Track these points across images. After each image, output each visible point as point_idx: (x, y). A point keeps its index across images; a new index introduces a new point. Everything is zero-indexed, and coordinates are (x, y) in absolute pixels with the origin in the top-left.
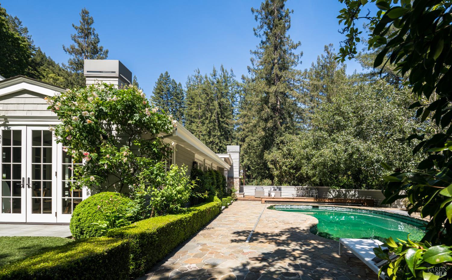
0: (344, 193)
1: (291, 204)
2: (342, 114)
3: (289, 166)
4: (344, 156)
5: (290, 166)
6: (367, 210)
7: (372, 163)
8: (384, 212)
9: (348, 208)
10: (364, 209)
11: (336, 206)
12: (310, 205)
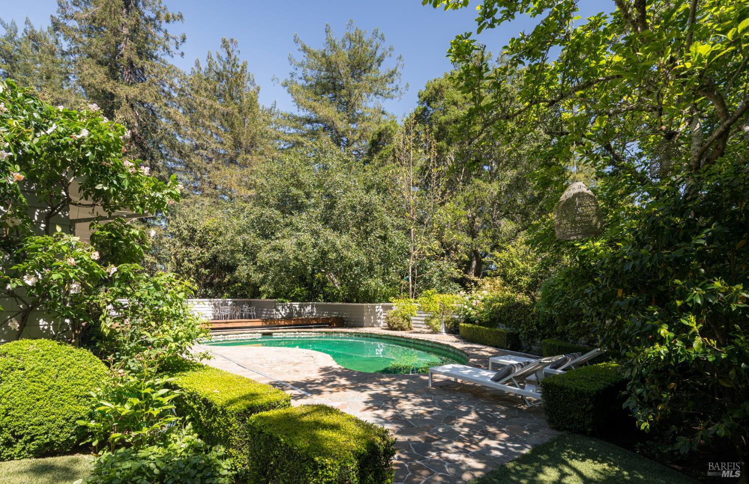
0: (298, 309)
1: (224, 333)
2: (299, 185)
3: (197, 262)
4: (313, 254)
5: (200, 261)
6: (346, 333)
7: (351, 267)
8: (371, 334)
9: (319, 332)
10: (341, 332)
11: (300, 330)
12: (259, 331)
